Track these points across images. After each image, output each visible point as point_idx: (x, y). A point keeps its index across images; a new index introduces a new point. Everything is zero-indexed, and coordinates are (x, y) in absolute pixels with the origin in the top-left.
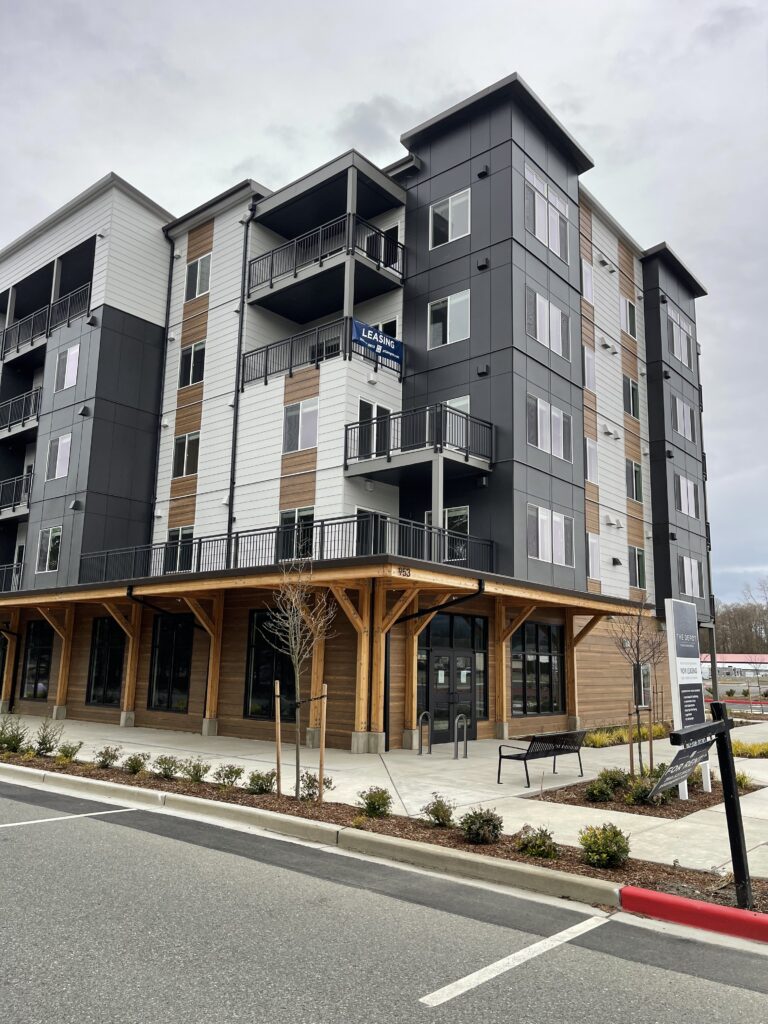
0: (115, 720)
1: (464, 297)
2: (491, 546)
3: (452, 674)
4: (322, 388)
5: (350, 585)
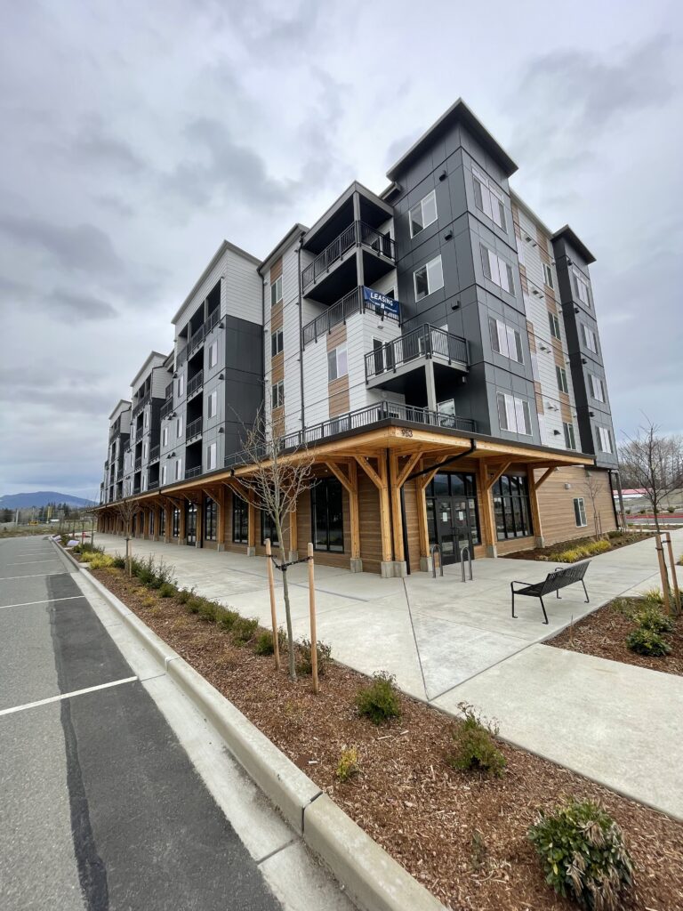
0: (245, 552)
1: (438, 260)
2: (473, 424)
3: (453, 514)
4: (348, 335)
5: (370, 455)
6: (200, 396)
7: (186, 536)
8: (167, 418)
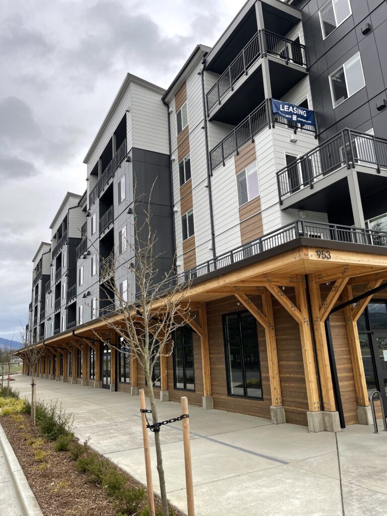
0: (158, 396)
1: (357, 58)
4: (258, 154)
5: (285, 283)
6: (112, 232)
7: (101, 379)
8: (82, 257)
